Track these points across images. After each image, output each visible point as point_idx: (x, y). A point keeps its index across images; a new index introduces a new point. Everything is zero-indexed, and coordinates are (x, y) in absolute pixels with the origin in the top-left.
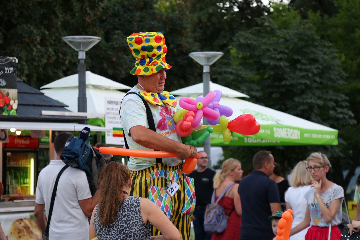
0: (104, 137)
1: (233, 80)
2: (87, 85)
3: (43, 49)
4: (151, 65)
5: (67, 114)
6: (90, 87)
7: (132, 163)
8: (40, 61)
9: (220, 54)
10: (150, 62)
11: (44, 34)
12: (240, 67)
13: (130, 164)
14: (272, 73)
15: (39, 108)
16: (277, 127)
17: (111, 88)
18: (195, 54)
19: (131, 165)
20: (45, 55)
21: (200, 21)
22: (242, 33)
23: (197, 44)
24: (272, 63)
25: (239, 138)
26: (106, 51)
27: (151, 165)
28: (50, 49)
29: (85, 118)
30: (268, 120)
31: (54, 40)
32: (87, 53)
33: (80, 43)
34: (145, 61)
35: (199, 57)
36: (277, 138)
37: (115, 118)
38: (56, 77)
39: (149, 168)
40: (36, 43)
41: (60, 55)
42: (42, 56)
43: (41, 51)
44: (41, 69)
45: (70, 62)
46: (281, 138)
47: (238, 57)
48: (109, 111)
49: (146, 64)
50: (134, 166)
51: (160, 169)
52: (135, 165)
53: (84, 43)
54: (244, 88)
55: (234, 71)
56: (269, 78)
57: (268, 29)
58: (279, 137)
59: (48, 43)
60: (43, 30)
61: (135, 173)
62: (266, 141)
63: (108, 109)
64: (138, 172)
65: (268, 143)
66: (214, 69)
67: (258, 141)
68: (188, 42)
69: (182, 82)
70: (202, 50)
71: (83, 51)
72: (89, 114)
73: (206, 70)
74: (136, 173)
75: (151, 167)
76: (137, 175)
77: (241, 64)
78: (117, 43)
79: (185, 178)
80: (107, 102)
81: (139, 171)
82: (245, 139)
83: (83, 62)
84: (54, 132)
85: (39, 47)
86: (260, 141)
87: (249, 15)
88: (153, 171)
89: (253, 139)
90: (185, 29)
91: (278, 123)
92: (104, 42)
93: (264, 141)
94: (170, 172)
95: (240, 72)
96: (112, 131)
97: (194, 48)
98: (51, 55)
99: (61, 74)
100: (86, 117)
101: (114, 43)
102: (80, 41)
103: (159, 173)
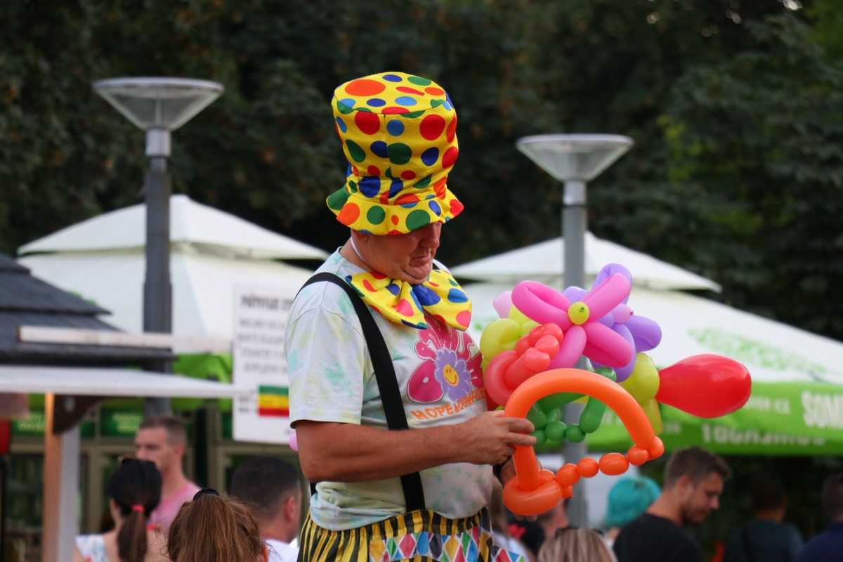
0: (228, 417)
1: (672, 230)
2: (176, 243)
3: (30, 122)
4: (396, 203)
5: (105, 338)
6: (186, 248)
7: (326, 504)
8: (20, 159)
9: (619, 143)
10: (391, 194)
11: (34, 70)
12: (696, 187)
13: (319, 506)
14: (803, 207)
15: (13, 318)
16: (814, 392)
17: (256, 254)
18: (537, 143)
19: (323, 509)
20: (38, 143)
21: (565, 30)
22: (703, 72)
23: (550, 106)
24: (804, 173)
25: (685, 426)
26: (242, 129)
27: (388, 513)
28: (55, 122)
29: (166, 354)
30: (783, 367)
31: (69, 91)
32: (176, 135)
33: (153, 102)
34: (378, 187)
35: (549, 153)
36: (815, 427)
37: (267, 353)
38: (74, 215)
39: (381, 525)
40: (7, 100)
41: (89, 141)
42: (28, 144)
43: (21, 128)
44: (23, 187)
45: (121, 165)
46: (826, 429)
47: (686, 155)
48: (246, 330)
49: (378, 196)
50: (332, 513)
51: (418, 528)
52: (335, 510)
53: (165, 103)
54: (706, 258)
55: (673, 201)
56: (791, 225)
57: (792, 59)
58: (822, 424)
59: (48, 100)
60: (30, 56)
61: (334, 537)
62: (777, 440)
63: (244, 323)
64: (343, 534)
65: (781, 445)
66: (603, 192)
67: (747, 438)
68: (519, 102)
69: (499, 235)
70: (569, 127)
71: (161, 128)
72: (180, 340)
73: (574, 195)
74: (339, 539)
75: (389, 521)
76: (340, 546)
77: (696, 177)
78: (278, 104)
79: (496, 553)
80: (239, 300)
81: (347, 532)
82: (706, 430)
83: (162, 165)
84: (59, 399)
85: (17, 112)
86: (756, 438)
87: (735, 11)
88: (395, 535)
89: (732, 433)
90: (511, 55)
91: (817, 379)
92: (236, 98)
93: (767, 440)
94: (449, 537)
95: (693, 205)
96: (256, 396)
97: (541, 122)
98: (57, 141)
99: (89, 202)
100: (169, 350)
101: (270, 103)
102: (151, 94)
103: (416, 541)
